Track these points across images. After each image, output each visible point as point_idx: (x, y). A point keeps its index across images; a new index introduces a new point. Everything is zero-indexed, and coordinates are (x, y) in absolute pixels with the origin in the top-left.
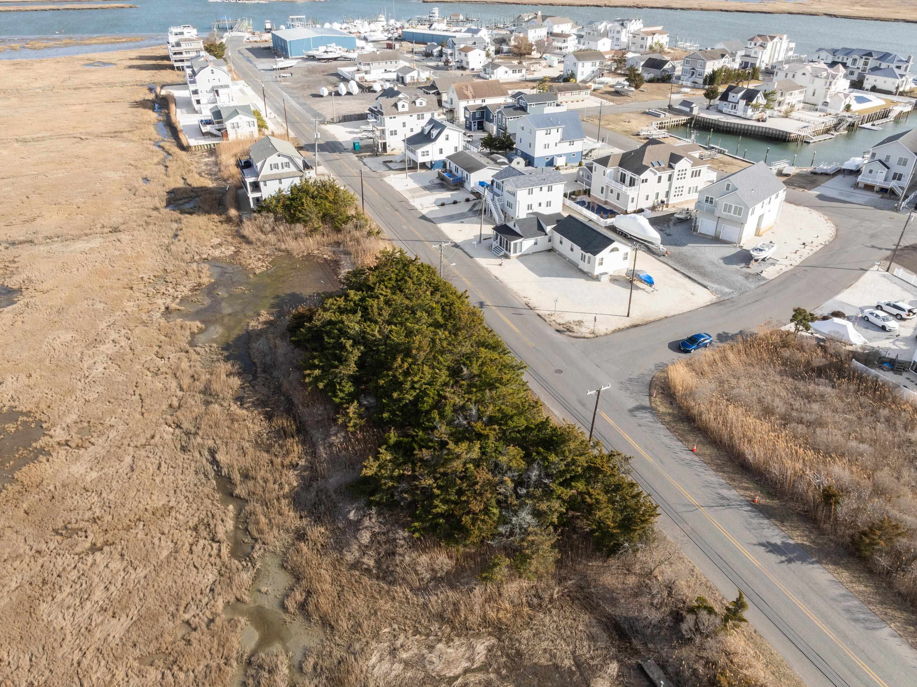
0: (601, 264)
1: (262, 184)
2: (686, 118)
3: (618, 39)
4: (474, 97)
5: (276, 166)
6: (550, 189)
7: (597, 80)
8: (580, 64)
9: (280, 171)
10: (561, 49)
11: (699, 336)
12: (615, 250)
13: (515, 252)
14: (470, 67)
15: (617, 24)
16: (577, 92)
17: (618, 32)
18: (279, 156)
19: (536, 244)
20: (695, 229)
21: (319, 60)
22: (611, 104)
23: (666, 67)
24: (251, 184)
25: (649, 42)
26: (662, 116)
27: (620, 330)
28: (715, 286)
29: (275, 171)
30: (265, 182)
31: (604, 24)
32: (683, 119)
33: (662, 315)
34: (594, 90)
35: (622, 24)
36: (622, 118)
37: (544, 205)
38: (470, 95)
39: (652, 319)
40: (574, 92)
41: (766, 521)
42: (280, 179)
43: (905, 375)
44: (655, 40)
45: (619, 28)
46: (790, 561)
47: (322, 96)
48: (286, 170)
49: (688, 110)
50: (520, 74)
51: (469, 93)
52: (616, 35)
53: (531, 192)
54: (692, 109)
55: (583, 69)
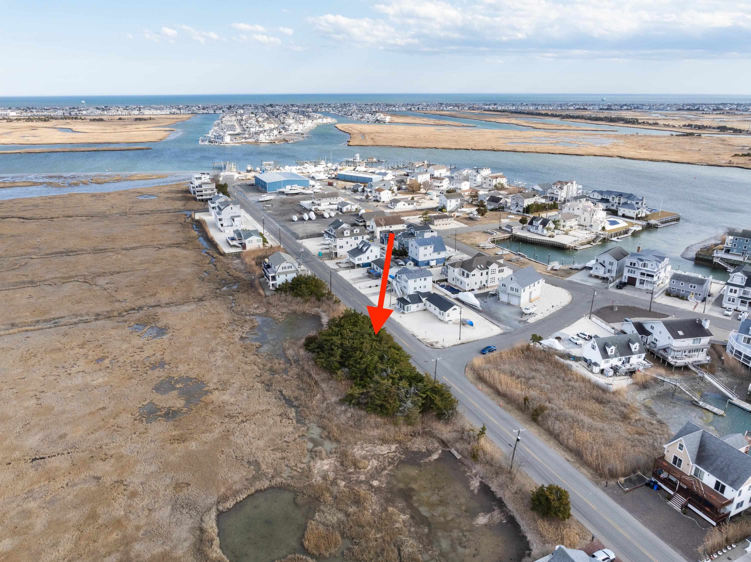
0: (448, 316)
1: (277, 277)
2: (508, 235)
3: (475, 180)
4: (385, 225)
5: (285, 268)
6: (425, 279)
7: (459, 210)
8: (448, 201)
9: (287, 270)
10: (439, 187)
11: (490, 347)
12: (455, 309)
13: (407, 311)
14: (382, 200)
15: (474, 171)
16: (446, 219)
17: (475, 176)
18: (287, 263)
19: (418, 307)
20: (499, 299)
21: (287, 194)
22: (466, 226)
23: (501, 201)
25: (494, 182)
26: (495, 234)
27: (455, 345)
28: (504, 326)
29: (284, 270)
30: (279, 276)
31: (466, 171)
32: (507, 235)
33: (476, 339)
34: (457, 217)
35: (477, 171)
36: (471, 235)
37: (422, 287)
38: (383, 224)
39: (471, 340)
40: (444, 219)
42: (287, 274)
43: (579, 362)
44: (498, 182)
45: (475, 174)
47: (294, 221)
48: (290, 269)
49: (510, 230)
50: (413, 206)
51: (382, 223)
52: (474, 178)
53: (415, 281)
54: (512, 230)
55: (450, 204)
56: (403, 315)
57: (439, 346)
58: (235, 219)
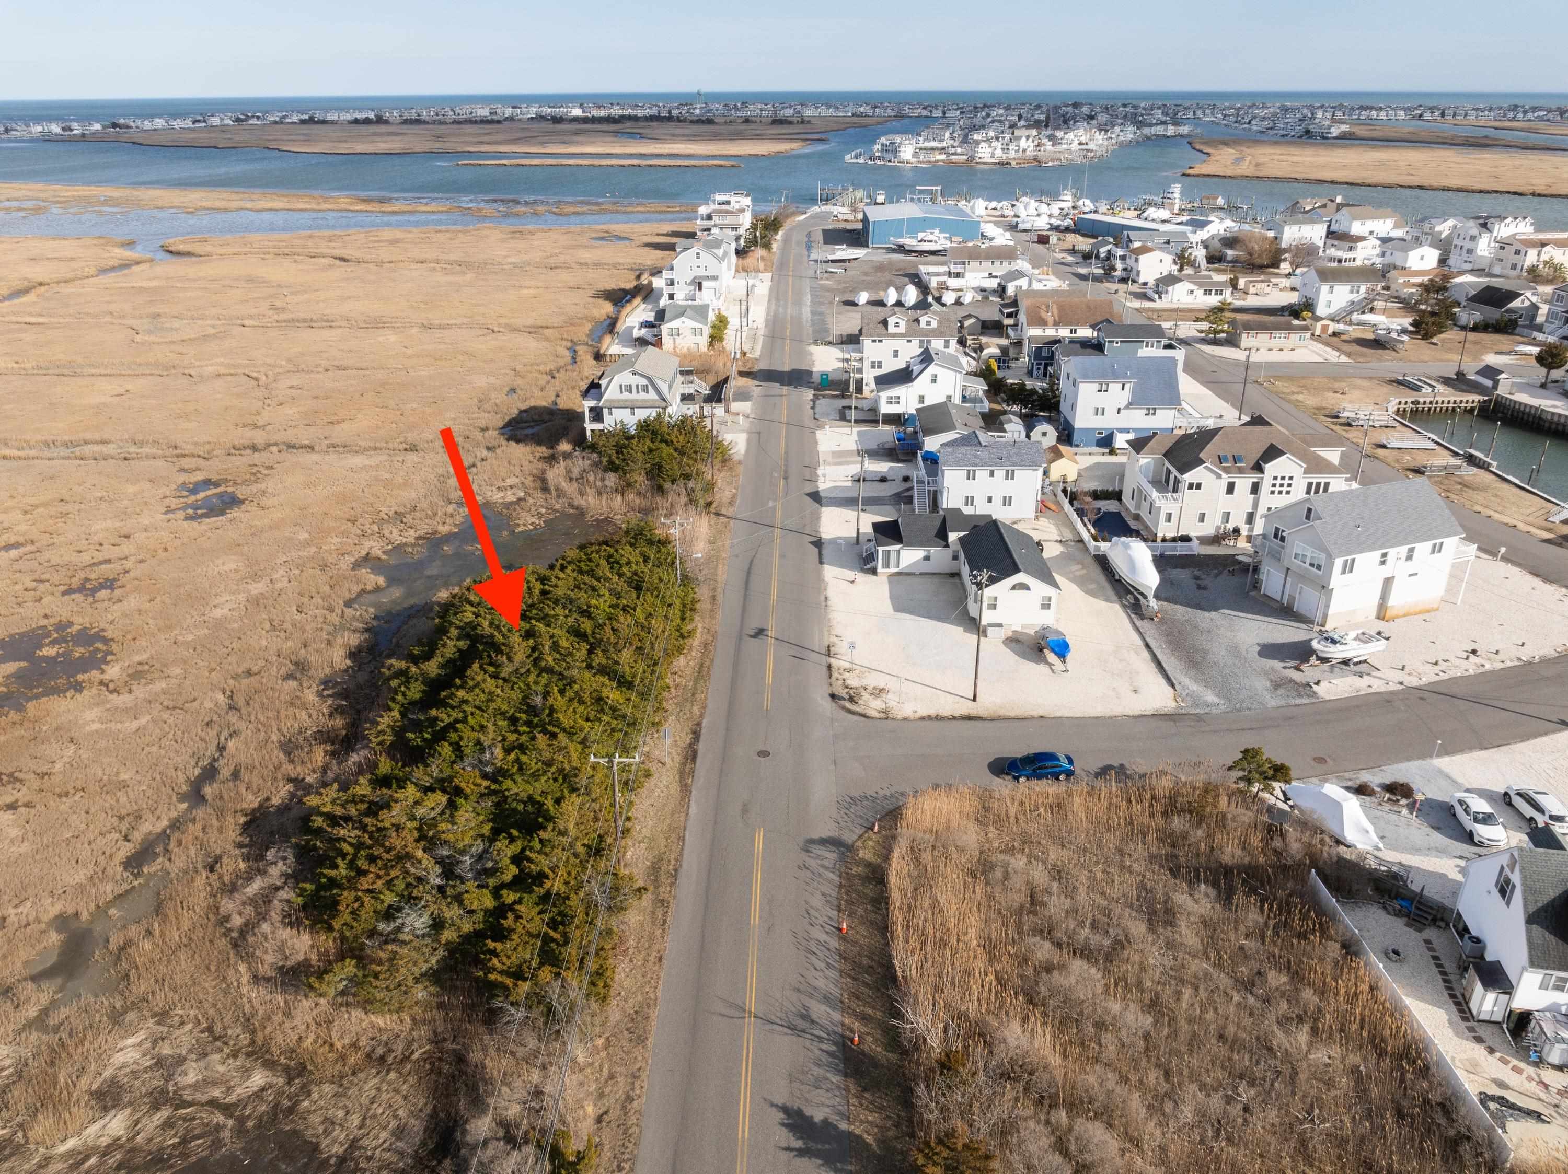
0: (994, 607)
1: (605, 411)
2: (1477, 398)
3: (1470, 251)
5: (629, 388)
6: (1010, 476)
7: (1355, 317)
8: (1325, 288)
9: (634, 396)
11: (1051, 757)
13: (887, 565)
15: (1472, 223)
16: (1283, 334)
17: (1473, 238)
18: (634, 374)
19: (927, 558)
20: (1256, 585)
22: (1344, 359)
23: (1516, 304)
24: (591, 410)
25: (1531, 258)
26: (1427, 390)
27: (938, 718)
28: (1194, 687)
29: (626, 395)
30: (610, 409)
31: (1451, 223)
32: (1473, 399)
33: (1036, 713)
34: (1335, 334)
35: (1484, 225)
36: (1337, 385)
37: (997, 500)
39: (1012, 714)
40: (1277, 334)
41: (836, 1079)
42: (632, 408)
43: (1430, 933)
44: (1545, 257)
45: (1475, 231)
46: (801, 1152)
48: (643, 395)
49: (1489, 383)
51: (1049, 317)
52: (1468, 245)
53: (971, 476)
54: (1496, 383)
55: (1330, 297)
56: (861, 577)
57: (873, 706)
58: (705, 284)
